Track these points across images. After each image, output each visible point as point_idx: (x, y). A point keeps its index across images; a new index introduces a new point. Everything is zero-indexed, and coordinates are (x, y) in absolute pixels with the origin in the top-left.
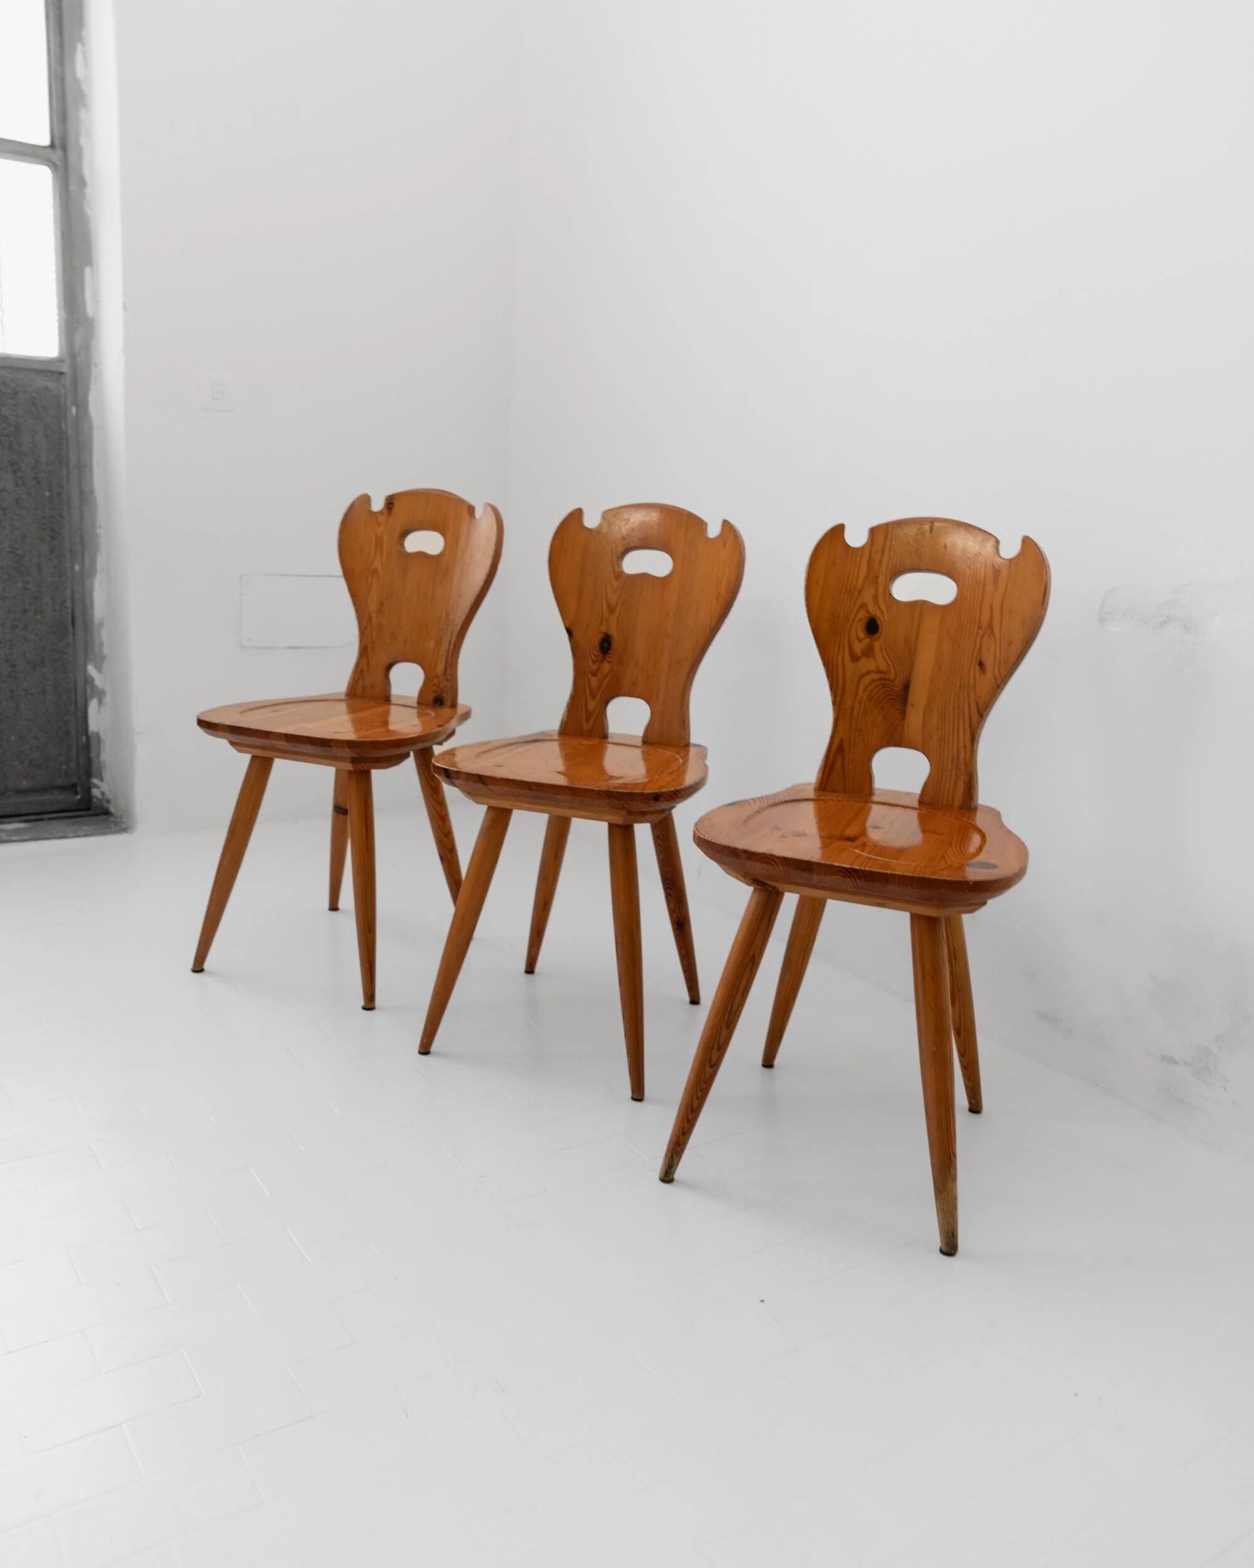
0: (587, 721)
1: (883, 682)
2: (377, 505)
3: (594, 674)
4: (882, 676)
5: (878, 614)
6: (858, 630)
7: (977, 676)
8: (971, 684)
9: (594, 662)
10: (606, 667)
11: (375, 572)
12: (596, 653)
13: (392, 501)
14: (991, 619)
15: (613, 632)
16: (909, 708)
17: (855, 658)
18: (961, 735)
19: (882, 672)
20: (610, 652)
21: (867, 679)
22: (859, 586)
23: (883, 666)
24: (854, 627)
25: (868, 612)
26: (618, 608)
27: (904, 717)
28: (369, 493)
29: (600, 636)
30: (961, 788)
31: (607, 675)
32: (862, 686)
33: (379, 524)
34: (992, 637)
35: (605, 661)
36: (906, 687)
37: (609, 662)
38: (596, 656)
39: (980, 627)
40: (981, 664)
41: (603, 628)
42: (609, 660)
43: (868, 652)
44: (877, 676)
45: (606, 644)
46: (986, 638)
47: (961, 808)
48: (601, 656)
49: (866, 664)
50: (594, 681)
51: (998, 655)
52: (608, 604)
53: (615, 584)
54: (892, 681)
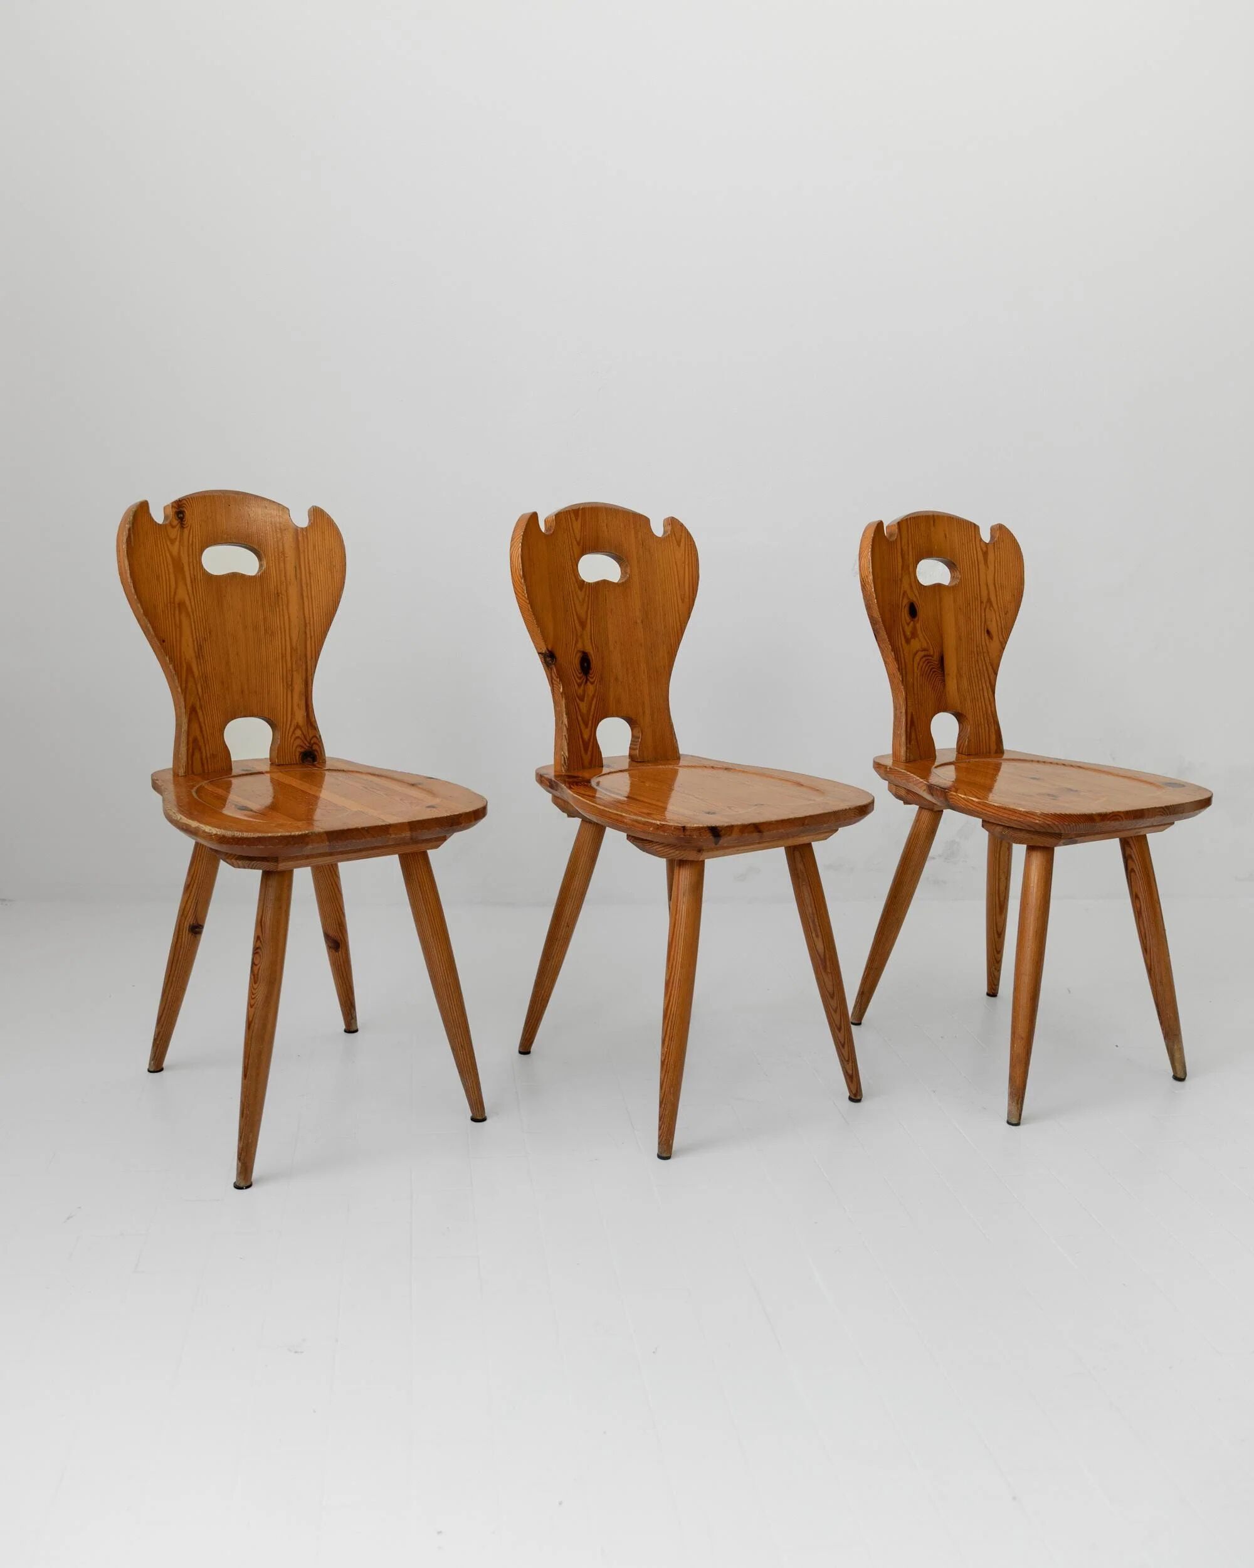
0: (586, 751)
1: (927, 658)
2: (158, 516)
3: (582, 700)
4: (926, 653)
5: (915, 599)
6: (905, 614)
7: (987, 643)
8: (985, 650)
9: (579, 685)
10: (591, 689)
11: (181, 605)
12: (579, 675)
13: (181, 509)
14: (989, 594)
15: (589, 649)
16: (947, 678)
17: (908, 641)
18: (986, 694)
19: (924, 650)
20: (591, 672)
21: (917, 658)
22: (900, 577)
23: (925, 645)
24: (903, 613)
25: (908, 599)
26: (589, 621)
27: (945, 685)
28: (147, 500)
29: (579, 655)
30: (993, 737)
31: (594, 696)
32: (916, 665)
33: (173, 541)
34: (991, 608)
35: (588, 683)
36: (942, 660)
37: (592, 683)
38: (580, 678)
39: (981, 602)
40: (988, 632)
41: (580, 646)
42: (592, 680)
43: (914, 634)
44: (923, 653)
45: (585, 664)
46: (987, 610)
47: (996, 752)
48: (584, 677)
49: (916, 644)
50: (583, 706)
51: (999, 624)
52: (579, 618)
53: (581, 594)
54: (932, 656)
